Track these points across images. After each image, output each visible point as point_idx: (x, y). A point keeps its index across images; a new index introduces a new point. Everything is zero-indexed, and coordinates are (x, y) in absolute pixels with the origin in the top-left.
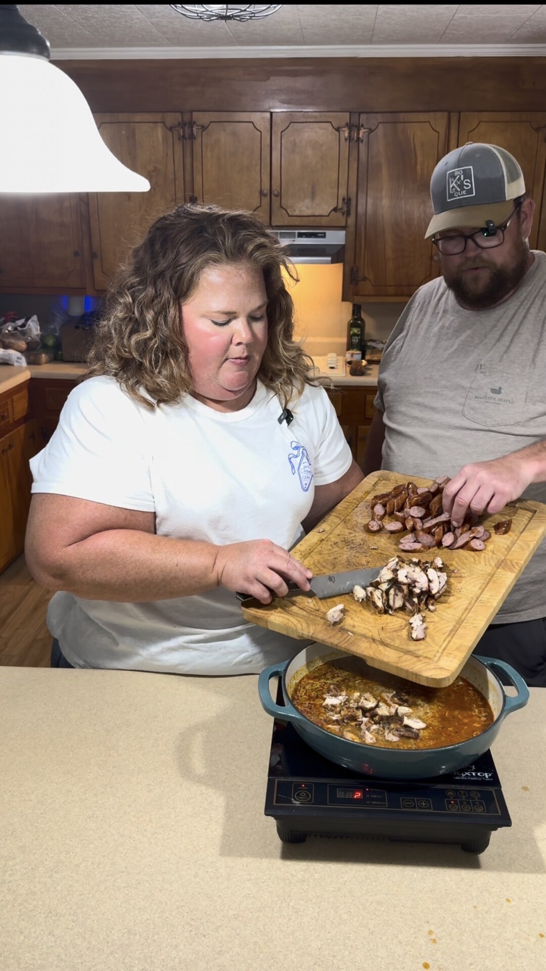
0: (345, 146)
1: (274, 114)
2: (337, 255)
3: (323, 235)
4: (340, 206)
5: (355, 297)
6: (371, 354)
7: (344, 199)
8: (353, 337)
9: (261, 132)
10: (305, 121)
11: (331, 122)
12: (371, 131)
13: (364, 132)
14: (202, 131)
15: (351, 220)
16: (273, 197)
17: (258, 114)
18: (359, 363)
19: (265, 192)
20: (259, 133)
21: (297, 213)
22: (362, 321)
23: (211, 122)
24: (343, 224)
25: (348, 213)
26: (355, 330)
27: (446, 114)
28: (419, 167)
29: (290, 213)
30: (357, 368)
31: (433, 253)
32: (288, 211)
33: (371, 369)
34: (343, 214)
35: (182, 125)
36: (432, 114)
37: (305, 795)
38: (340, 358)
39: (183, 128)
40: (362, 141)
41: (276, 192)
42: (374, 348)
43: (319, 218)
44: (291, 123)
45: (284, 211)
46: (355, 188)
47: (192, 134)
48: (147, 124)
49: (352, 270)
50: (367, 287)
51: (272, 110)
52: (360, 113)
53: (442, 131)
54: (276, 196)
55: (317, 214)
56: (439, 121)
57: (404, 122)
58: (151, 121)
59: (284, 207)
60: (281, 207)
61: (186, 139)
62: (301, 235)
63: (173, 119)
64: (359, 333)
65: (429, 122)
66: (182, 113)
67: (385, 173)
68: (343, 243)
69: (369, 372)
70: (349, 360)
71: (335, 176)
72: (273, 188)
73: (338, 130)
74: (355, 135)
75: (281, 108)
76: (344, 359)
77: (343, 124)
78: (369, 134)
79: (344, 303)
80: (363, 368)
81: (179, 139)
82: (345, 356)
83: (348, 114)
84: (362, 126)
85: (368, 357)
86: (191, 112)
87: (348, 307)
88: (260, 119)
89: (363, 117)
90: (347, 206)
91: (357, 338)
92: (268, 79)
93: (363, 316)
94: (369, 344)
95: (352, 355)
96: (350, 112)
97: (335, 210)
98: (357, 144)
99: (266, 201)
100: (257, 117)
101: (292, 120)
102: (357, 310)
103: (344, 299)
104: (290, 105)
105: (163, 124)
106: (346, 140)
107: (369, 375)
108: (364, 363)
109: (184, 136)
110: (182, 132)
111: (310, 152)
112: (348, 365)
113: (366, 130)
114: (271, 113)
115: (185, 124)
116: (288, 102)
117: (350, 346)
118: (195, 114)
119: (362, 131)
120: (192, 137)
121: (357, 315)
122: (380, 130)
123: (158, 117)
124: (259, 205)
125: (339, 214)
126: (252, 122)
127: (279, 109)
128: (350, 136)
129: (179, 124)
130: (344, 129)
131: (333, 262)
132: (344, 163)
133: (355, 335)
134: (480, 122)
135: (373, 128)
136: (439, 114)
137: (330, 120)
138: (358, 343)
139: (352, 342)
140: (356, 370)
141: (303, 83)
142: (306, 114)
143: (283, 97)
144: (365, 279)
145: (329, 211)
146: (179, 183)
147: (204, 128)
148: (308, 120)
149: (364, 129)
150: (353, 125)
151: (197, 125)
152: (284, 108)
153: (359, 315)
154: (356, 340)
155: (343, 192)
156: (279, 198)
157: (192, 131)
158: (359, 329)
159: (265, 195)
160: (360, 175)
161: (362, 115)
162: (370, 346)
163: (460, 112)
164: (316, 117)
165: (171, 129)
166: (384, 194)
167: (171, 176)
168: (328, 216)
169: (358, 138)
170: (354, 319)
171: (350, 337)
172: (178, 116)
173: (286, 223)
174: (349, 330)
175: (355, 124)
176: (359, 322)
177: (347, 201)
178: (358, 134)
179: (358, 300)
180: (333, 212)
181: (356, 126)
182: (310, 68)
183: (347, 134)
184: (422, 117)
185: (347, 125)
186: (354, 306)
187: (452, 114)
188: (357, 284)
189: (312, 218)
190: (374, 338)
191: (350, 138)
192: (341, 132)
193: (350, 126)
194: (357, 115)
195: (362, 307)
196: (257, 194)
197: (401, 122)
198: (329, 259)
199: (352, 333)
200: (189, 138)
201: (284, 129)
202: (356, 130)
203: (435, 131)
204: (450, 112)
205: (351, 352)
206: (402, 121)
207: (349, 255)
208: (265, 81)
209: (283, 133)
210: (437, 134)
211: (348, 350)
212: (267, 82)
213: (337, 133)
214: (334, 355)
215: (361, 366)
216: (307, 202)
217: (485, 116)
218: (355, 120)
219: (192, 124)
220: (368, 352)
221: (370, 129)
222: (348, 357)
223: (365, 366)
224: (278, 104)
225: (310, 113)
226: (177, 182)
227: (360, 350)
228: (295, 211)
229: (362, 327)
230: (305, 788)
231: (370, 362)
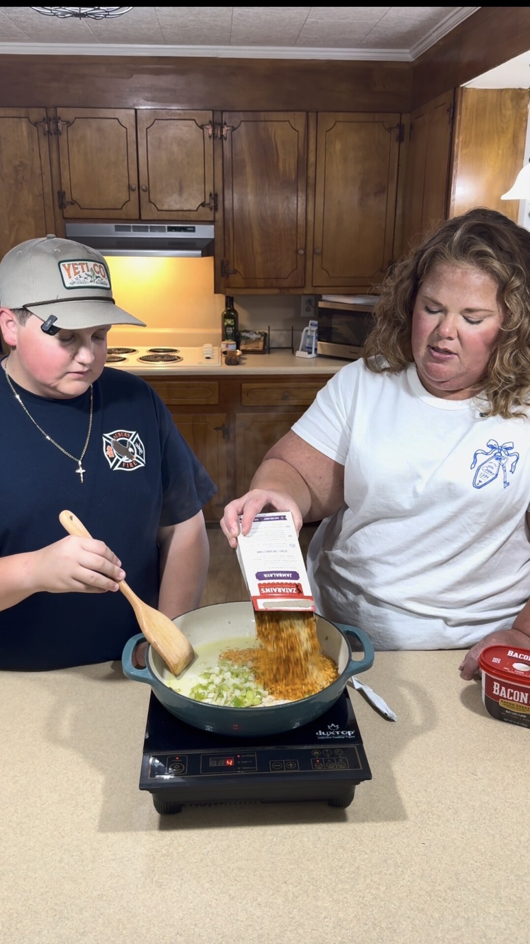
0: (209, 143)
1: (138, 111)
2: (207, 248)
3: (192, 229)
4: (207, 201)
5: (227, 289)
6: (245, 344)
7: (211, 195)
8: (227, 328)
9: (126, 128)
10: (169, 118)
11: (194, 120)
12: (234, 129)
13: (227, 130)
14: (67, 127)
15: (219, 215)
16: (141, 191)
17: (123, 110)
18: (234, 352)
19: (133, 186)
20: (125, 129)
21: (166, 207)
22: (235, 312)
23: (76, 118)
24: (211, 219)
25: (216, 209)
26: (229, 322)
27: (304, 114)
28: (281, 165)
29: (159, 208)
30: (231, 358)
31: (298, 247)
32: (157, 206)
33: (245, 359)
34: (211, 209)
35: (47, 120)
36: (291, 113)
37: (179, 766)
38: (216, 348)
39: (48, 123)
40: (226, 139)
41: (144, 187)
42: (248, 338)
43: (188, 212)
44: (155, 120)
45: (153, 206)
46: (221, 185)
47: (58, 130)
48: (11, 119)
49: (222, 263)
50: (237, 279)
51: (136, 108)
52: (222, 111)
53: (301, 130)
54: (144, 191)
55: (185, 209)
56: (298, 120)
57: (265, 121)
58: (15, 116)
59: (153, 201)
60: (150, 201)
61: (51, 134)
62: (170, 229)
63: (37, 114)
64: (233, 324)
65: (289, 121)
66: (46, 108)
67: (249, 170)
68: (212, 237)
69: (243, 361)
70: (224, 350)
71: (201, 172)
72: (141, 183)
73: (202, 127)
74: (219, 133)
75: (145, 105)
76: (220, 349)
77: (207, 122)
78: (232, 132)
79: (217, 295)
80: (238, 358)
81: (45, 134)
82: (220, 346)
83: (211, 112)
84: (225, 124)
85: (242, 347)
86: (56, 107)
87: (221, 299)
88: (126, 116)
89: (226, 116)
90: (214, 201)
91: (231, 329)
92: (131, 76)
93: (236, 307)
94: (243, 334)
95: (227, 345)
96: (213, 111)
97: (203, 205)
98: (220, 141)
99: (134, 195)
100: (121, 114)
101: (156, 117)
102: (229, 302)
103: (217, 291)
104: (154, 103)
105: (27, 119)
106: (210, 137)
107: (244, 364)
108: (239, 352)
109: (49, 132)
110: (47, 127)
111: (175, 148)
112: (223, 355)
113: (228, 128)
114: (136, 110)
115: (50, 120)
116: (152, 100)
117: (225, 337)
118: (59, 110)
119: (225, 129)
120: (58, 133)
121: (230, 307)
122: (243, 128)
123: (22, 112)
124: (128, 199)
125: (207, 209)
126: (117, 119)
127: (145, 107)
128: (214, 134)
129: (44, 119)
130: (207, 127)
131: (203, 255)
132: (209, 159)
133: (229, 326)
134: (336, 122)
135: (235, 126)
136: (298, 113)
137: (193, 118)
138: (232, 333)
139: (226, 333)
140: (231, 360)
141: (165, 81)
142: (170, 111)
143: (147, 95)
144: (235, 272)
145: (197, 206)
146: (47, 177)
147: (69, 124)
148: (172, 118)
149: (227, 126)
150: (216, 123)
151: (62, 121)
152: (148, 105)
153: (231, 306)
154: (230, 331)
155: (209, 188)
156: (147, 193)
157: (57, 126)
158: (233, 320)
159: (134, 190)
160: (225, 171)
161: (224, 114)
162: (244, 336)
163: (317, 112)
164: (180, 114)
165: (36, 124)
166: (249, 190)
167: (38, 171)
168: (197, 210)
169: (222, 136)
170: (228, 311)
171: (225, 328)
172: (42, 112)
173: (155, 217)
174: (223, 322)
175: (218, 122)
176: (233, 314)
177: (214, 196)
178: (222, 131)
179: (230, 292)
180: (201, 207)
181: (219, 124)
182: (172, 67)
183: (210, 132)
184: (282, 116)
185: (210, 122)
186: (227, 297)
187: (310, 114)
188: (228, 277)
189: (181, 213)
190: (247, 329)
191: (214, 136)
192: (205, 129)
193: (213, 124)
194: (219, 113)
195: (234, 299)
196: (126, 189)
197: (262, 121)
198: (200, 252)
199: (226, 324)
200: (55, 133)
201: (149, 126)
202: (219, 127)
203: (295, 130)
204: (308, 112)
205: (226, 342)
206: (263, 119)
207: (219, 248)
208: (128, 78)
209: (148, 130)
210: (297, 133)
211: (223, 340)
212: (131, 79)
213: (202, 131)
214: (211, 345)
215: (235, 356)
216: (175, 197)
217: (341, 116)
218: (218, 119)
219: (56, 119)
220: (243, 342)
221: (233, 127)
222: (223, 347)
223: (240, 356)
224: (142, 101)
225: (174, 111)
226: (44, 177)
227: (234, 341)
228: (163, 205)
229: (235, 318)
230: (179, 761)
231: (245, 352)
